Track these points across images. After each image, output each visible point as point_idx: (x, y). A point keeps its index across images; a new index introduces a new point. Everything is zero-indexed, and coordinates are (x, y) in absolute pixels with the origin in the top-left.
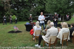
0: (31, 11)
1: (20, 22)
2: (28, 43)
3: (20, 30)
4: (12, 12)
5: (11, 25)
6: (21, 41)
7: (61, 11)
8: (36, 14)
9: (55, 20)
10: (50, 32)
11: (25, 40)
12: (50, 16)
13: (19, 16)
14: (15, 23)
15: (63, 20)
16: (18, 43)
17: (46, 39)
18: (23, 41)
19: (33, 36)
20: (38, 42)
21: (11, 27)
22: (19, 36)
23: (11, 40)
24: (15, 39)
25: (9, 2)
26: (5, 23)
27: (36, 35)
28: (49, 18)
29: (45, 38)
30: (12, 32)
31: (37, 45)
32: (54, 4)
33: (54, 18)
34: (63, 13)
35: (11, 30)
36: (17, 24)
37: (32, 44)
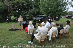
0: (29, 13)
2: (23, 40)
4: (14, 14)
5: (12, 24)
7: (52, 13)
10: (41, 31)
11: (21, 37)
12: (43, 17)
15: (54, 20)
16: (15, 39)
17: (37, 37)
18: (19, 38)
23: (9, 37)
24: (13, 36)
25: (12, 6)
26: (8, 23)
27: (30, 33)
28: (43, 18)
30: (12, 30)
34: (54, 15)
35: (11, 28)
37: (25, 41)
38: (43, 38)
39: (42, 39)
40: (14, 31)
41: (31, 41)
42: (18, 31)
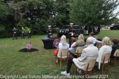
0: (49, 22)
1: (35, 36)
3: (36, 48)
4: (24, 23)
5: (23, 39)
6: (38, 65)
7: (90, 22)
8: (55, 26)
11: (45, 64)
13: (34, 28)
14: (28, 38)
16: (35, 68)
18: (42, 66)
19: (57, 57)
21: (23, 44)
22: (35, 57)
24: (30, 62)
25: (21, 9)
30: (25, 50)
31: (65, 73)
32: (81, 12)
36: (31, 39)
37: (56, 71)
38: (91, 66)
40: (29, 53)
41: (66, 72)
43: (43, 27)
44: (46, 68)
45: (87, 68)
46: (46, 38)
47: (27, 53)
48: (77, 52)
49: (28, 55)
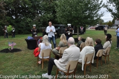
0: (35, 21)
1: (20, 36)
3: (18, 48)
5: (6, 39)
6: (19, 67)
9: (69, 34)
11: (26, 65)
12: (60, 28)
15: (78, 33)
17: (61, 66)
19: (38, 58)
20: (46, 69)
21: (6, 43)
25: (4, 6)
27: (43, 57)
28: (60, 30)
29: (59, 64)
30: (7, 51)
33: (67, 30)
35: (4, 48)
36: (15, 38)
39: (70, 69)
40: (11, 53)
41: (47, 74)
42: (19, 52)
43: (29, 26)
44: (27, 70)
45: (69, 70)
46: (29, 37)
47: (8, 54)
48: (60, 52)
49: (9, 56)
